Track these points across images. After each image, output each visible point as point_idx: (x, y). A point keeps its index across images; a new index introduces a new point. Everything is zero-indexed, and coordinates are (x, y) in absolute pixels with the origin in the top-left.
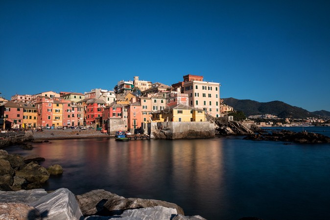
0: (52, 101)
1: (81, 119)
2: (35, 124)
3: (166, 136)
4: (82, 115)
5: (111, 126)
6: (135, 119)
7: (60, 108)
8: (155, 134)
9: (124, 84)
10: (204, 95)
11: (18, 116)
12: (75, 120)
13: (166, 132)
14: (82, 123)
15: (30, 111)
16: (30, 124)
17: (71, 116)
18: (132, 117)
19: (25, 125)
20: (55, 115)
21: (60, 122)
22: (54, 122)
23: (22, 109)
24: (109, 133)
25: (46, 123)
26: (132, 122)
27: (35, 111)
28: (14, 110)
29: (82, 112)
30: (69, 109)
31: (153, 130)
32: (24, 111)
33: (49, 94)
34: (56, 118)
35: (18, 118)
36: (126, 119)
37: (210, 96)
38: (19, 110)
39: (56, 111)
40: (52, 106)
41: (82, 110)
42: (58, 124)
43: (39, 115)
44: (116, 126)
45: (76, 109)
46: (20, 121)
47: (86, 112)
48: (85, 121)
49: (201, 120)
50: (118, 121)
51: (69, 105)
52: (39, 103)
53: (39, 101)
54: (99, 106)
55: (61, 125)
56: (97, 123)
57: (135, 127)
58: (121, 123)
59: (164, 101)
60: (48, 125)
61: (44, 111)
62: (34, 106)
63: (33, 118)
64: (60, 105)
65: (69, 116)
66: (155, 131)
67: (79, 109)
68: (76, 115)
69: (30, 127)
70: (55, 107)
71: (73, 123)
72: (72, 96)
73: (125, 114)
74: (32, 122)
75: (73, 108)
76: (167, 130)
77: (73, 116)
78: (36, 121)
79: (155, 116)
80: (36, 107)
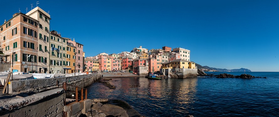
0: (106, 57)
1: (120, 66)
2: (98, 69)
3: (178, 76)
4: (120, 65)
5: (140, 71)
6: (153, 67)
7: (110, 61)
8: (171, 75)
9: (137, 49)
10: (184, 56)
11: (91, 65)
12: (117, 67)
13: (178, 74)
14: (120, 69)
15: (96, 63)
16: (96, 69)
17: (115, 65)
18: (152, 66)
19: (94, 69)
20: (107, 64)
21: (110, 68)
22: (107, 68)
23: (92, 62)
24: (138, 74)
25: (103, 68)
26: (152, 68)
27: (98, 63)
28: (89, 62)
29: (120, 63)
30: (114, 61)
31: (169, 73)
32: (93, 63)
33: (103, 54)
34: (108, 66)
35: (91, 66)
36: (148, 67)
37: (186, 56)
38: (91, 62)
39: (108, 62)
40: (106, 60)
41: (120, 62)
42: (109, 69)
43: (100, 64)
44: (143, 70)
45: (117, 61)
46: (92, 68)
47: (122, 63)
48: (121, 68)
49: (194, 68)
50: (143, 68)
51: (114, 59)
52: (100, 59)
53: (100, 58)
54: (129, 60)
55: (110, 70)
56: (129, 69)
57: (153, 71)
58: (145, 69)
59: (167, 57)
60: (104, 70)
61: (102, 62)
62: (97, 60)
63: (97, 66)
64: (110, 59)
65: (114, 65)
66: (171, 73)
67: (119, 61)
68: (117, 65)
69: (96, 71)
70: (107, 61)
71: (116, 69)
72: (113, 55)
73: (147, 64)
74: (97, 68)
75: (116, 61)
76: (179, 73)
77: (116, 65)
78: (98, 68)
79: (164, 65)
80: (98, 61)
